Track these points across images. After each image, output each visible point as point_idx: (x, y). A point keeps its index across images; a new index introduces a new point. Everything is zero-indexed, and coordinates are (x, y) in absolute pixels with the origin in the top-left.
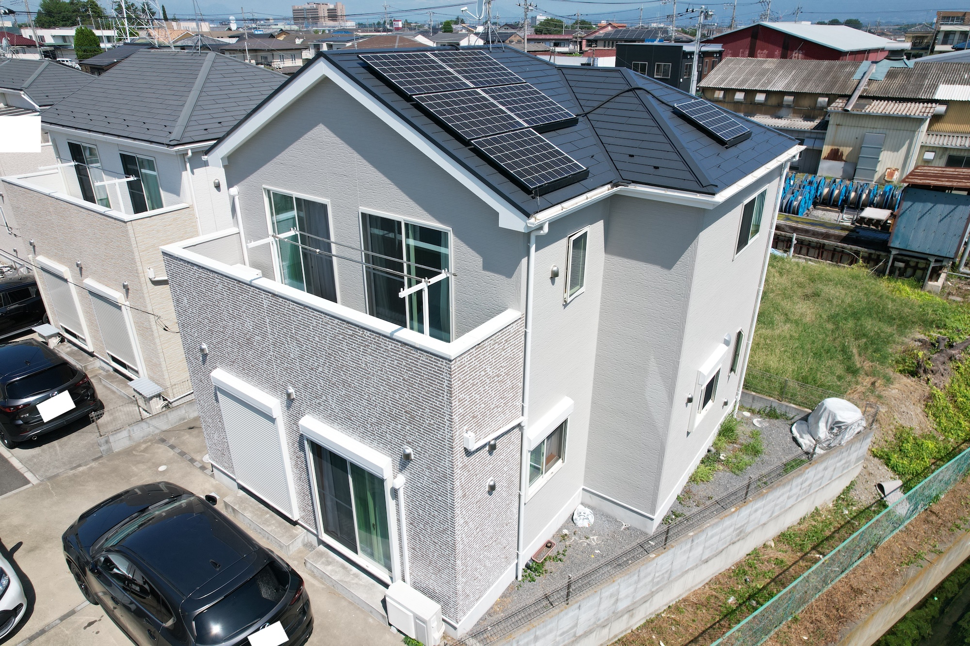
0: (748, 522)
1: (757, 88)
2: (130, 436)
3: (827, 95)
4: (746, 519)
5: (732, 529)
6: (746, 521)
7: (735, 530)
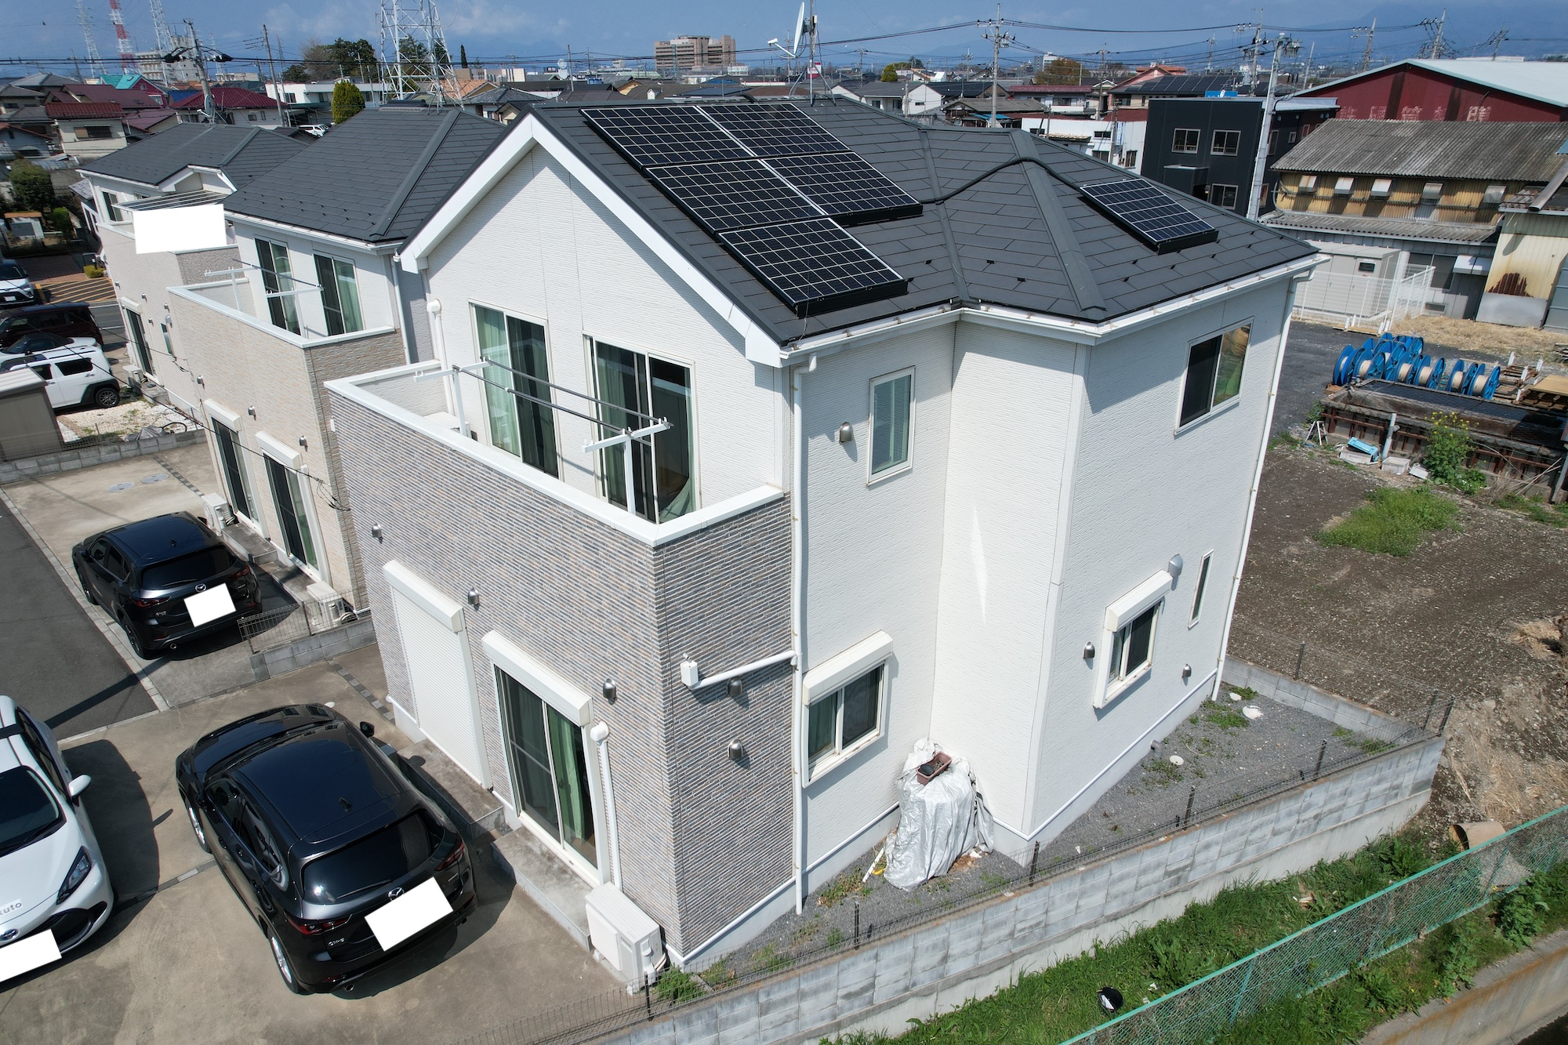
0: (1192, 865)
1: (1376, 170)
2: (293, 657)
3: (1503, 182)
4: (1187, 858)
5: (1160, 872)
6: (1188, 862)
7: (1168, 874)
